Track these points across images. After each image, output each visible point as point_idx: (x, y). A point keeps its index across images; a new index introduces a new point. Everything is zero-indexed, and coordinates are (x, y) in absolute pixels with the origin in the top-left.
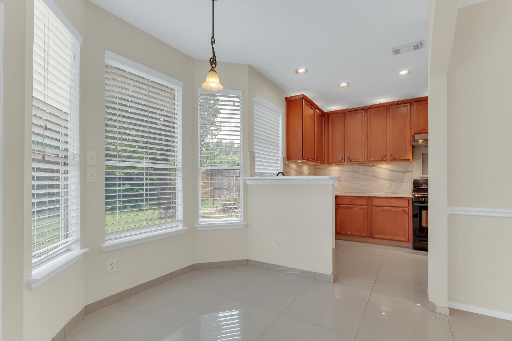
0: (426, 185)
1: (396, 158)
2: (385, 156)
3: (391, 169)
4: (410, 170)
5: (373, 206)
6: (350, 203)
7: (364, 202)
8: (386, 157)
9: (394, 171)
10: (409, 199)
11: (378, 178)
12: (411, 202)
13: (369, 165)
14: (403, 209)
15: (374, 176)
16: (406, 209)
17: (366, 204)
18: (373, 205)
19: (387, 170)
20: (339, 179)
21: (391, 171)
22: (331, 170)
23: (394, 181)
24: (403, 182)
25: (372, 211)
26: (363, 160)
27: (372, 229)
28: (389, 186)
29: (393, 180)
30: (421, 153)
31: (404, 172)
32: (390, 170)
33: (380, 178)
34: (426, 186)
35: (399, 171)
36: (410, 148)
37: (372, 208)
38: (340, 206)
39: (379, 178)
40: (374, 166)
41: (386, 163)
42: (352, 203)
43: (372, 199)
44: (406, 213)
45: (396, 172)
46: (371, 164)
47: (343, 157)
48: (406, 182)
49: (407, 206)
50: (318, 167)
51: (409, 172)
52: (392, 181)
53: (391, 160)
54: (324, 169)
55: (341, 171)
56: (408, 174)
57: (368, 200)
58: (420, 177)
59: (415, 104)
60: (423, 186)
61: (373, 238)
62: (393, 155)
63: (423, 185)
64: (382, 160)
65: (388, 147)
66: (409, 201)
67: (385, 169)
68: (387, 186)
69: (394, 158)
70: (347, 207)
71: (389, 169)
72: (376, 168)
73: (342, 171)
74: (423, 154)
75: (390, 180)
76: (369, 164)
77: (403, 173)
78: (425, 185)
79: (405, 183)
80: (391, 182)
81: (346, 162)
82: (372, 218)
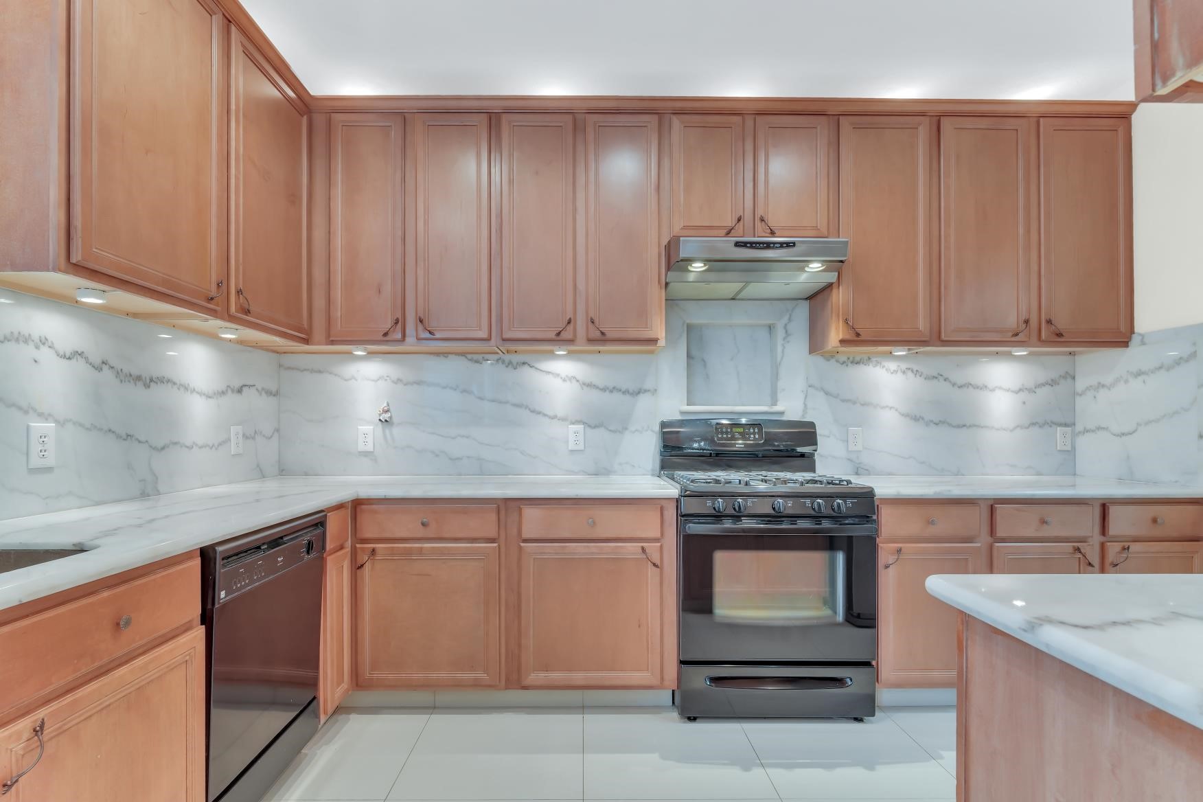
0: (702, 440)
1: (610, 335)
2: (569, 322)
3: (588, 381)
4: (648, 385)
5: (526, 541)
6: (421, 532)
7: (486, 525)
8: (571, 327)
9: (597, 387)
10: (664, 503)
11: (539, 413)
12: (671, 514)
13: (507, 361)
14: (643, 549)
15: (527, 407)
16: (652, 547)
17: (493, 534)
18: (525, 535)
19: (574, 381)
20: (387, 416)
21: (585, 387)
22: (353, 378)
23: (596, 427)
24: (626, 429)
25: (519, 559)
26: (483, 334)
27: (519, 645)
28: (582, 447)
29: (593, 421)
30: (683, 325)
31: (631, 391)
32: (584, 384)
33: (548, 413)
34: (702, 444)
35: (614, 390)
36: (656, 295)
37: (520, 548)
38: (374, 550)
39: (545, 415)
40: (526, 367)
41: (571, 355)
42: (430, 532)
43: (520, 510)
44: (654, 565)
45: (604, 390)
46: (515, 358)
47: (399, 315)
48: (637, 430)
49: (658, 535)
50: (288, 360)
51: (646, 391)
52: (589, 426)
53: (591, 341)
54: (320, 372)
55: (393, 382)
56: (644, 402)
57: (503, 513)
58: (682, 413)
59: (676, 122)
60: (696, 445)
61: (525, 688)
62: (597, 321)
63: (696, 441)
64: (559, 339)
65: (581, 286)
66: (666, 513)
67: (564, 380)
68: (571, 446)
69: (603, 333)
70: (409, 552)
71: (578, 381)
72: (532, 371)
73: (399, 380)
74: (690, 328)
75: (584, 423)
76: (507, 357)
77: (628, 397)
78: (699, 442)
79: (634, 432)
80: (588, 430)
81: (410, 339)
82: (519, 594)
